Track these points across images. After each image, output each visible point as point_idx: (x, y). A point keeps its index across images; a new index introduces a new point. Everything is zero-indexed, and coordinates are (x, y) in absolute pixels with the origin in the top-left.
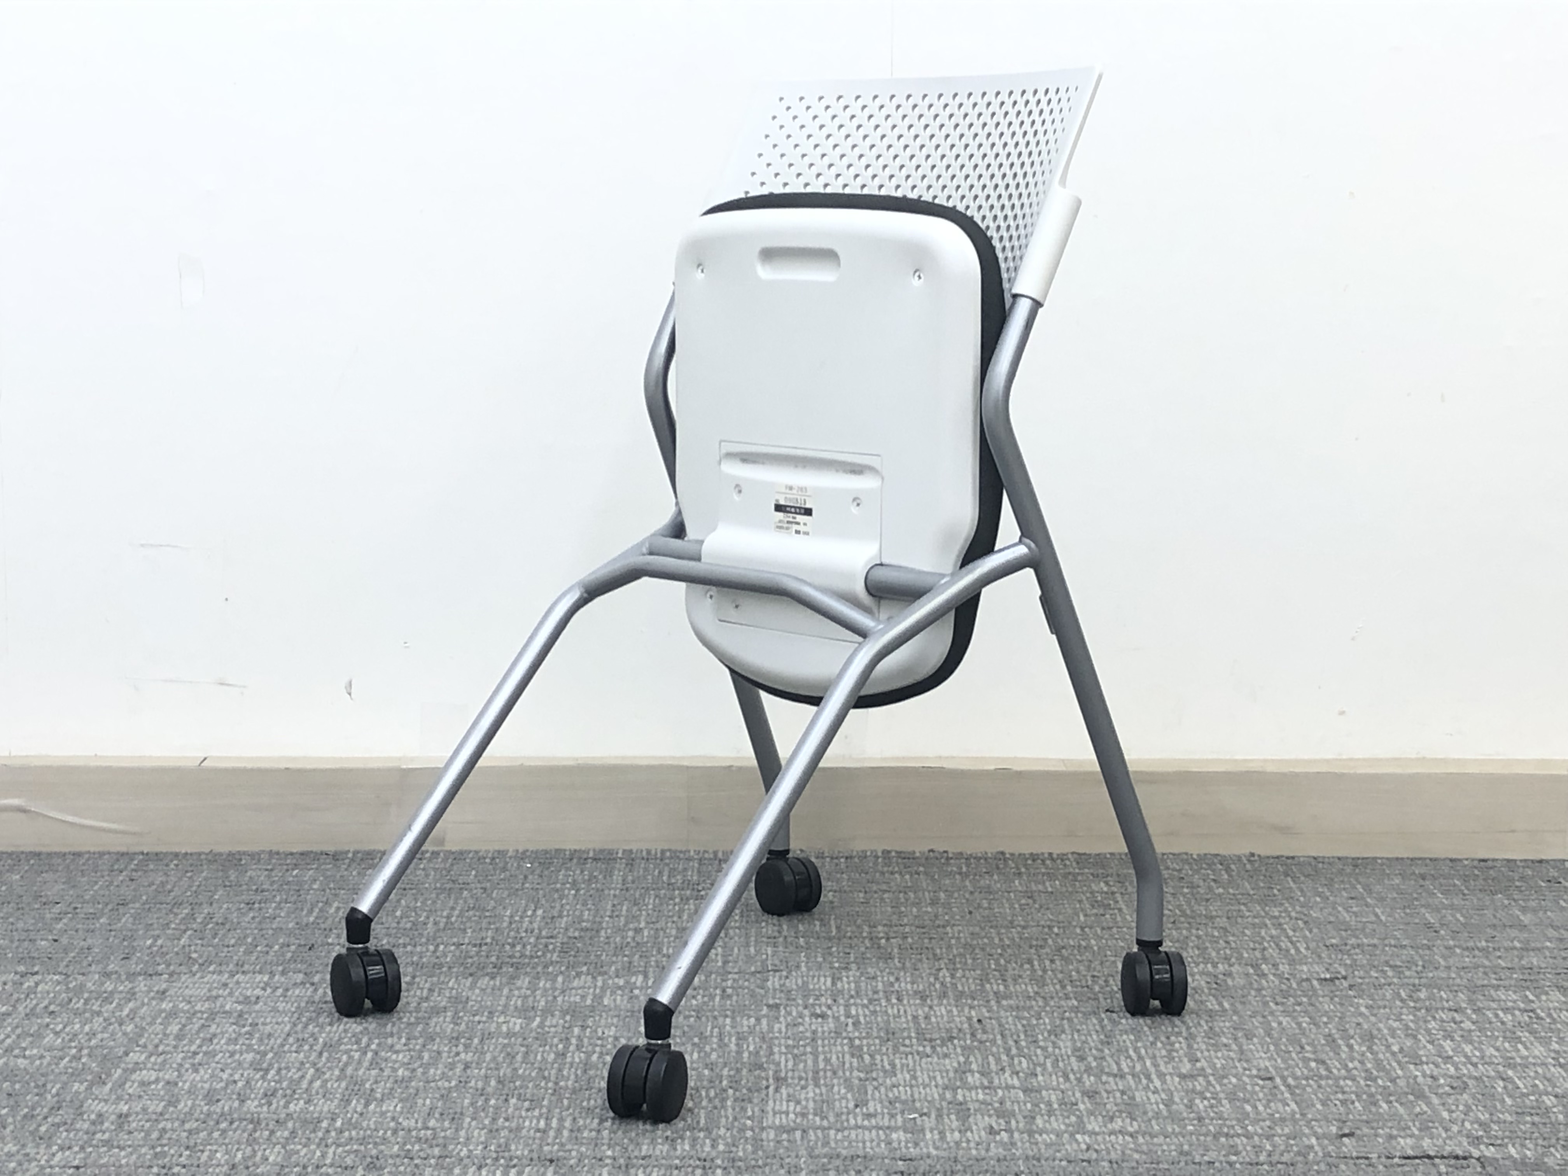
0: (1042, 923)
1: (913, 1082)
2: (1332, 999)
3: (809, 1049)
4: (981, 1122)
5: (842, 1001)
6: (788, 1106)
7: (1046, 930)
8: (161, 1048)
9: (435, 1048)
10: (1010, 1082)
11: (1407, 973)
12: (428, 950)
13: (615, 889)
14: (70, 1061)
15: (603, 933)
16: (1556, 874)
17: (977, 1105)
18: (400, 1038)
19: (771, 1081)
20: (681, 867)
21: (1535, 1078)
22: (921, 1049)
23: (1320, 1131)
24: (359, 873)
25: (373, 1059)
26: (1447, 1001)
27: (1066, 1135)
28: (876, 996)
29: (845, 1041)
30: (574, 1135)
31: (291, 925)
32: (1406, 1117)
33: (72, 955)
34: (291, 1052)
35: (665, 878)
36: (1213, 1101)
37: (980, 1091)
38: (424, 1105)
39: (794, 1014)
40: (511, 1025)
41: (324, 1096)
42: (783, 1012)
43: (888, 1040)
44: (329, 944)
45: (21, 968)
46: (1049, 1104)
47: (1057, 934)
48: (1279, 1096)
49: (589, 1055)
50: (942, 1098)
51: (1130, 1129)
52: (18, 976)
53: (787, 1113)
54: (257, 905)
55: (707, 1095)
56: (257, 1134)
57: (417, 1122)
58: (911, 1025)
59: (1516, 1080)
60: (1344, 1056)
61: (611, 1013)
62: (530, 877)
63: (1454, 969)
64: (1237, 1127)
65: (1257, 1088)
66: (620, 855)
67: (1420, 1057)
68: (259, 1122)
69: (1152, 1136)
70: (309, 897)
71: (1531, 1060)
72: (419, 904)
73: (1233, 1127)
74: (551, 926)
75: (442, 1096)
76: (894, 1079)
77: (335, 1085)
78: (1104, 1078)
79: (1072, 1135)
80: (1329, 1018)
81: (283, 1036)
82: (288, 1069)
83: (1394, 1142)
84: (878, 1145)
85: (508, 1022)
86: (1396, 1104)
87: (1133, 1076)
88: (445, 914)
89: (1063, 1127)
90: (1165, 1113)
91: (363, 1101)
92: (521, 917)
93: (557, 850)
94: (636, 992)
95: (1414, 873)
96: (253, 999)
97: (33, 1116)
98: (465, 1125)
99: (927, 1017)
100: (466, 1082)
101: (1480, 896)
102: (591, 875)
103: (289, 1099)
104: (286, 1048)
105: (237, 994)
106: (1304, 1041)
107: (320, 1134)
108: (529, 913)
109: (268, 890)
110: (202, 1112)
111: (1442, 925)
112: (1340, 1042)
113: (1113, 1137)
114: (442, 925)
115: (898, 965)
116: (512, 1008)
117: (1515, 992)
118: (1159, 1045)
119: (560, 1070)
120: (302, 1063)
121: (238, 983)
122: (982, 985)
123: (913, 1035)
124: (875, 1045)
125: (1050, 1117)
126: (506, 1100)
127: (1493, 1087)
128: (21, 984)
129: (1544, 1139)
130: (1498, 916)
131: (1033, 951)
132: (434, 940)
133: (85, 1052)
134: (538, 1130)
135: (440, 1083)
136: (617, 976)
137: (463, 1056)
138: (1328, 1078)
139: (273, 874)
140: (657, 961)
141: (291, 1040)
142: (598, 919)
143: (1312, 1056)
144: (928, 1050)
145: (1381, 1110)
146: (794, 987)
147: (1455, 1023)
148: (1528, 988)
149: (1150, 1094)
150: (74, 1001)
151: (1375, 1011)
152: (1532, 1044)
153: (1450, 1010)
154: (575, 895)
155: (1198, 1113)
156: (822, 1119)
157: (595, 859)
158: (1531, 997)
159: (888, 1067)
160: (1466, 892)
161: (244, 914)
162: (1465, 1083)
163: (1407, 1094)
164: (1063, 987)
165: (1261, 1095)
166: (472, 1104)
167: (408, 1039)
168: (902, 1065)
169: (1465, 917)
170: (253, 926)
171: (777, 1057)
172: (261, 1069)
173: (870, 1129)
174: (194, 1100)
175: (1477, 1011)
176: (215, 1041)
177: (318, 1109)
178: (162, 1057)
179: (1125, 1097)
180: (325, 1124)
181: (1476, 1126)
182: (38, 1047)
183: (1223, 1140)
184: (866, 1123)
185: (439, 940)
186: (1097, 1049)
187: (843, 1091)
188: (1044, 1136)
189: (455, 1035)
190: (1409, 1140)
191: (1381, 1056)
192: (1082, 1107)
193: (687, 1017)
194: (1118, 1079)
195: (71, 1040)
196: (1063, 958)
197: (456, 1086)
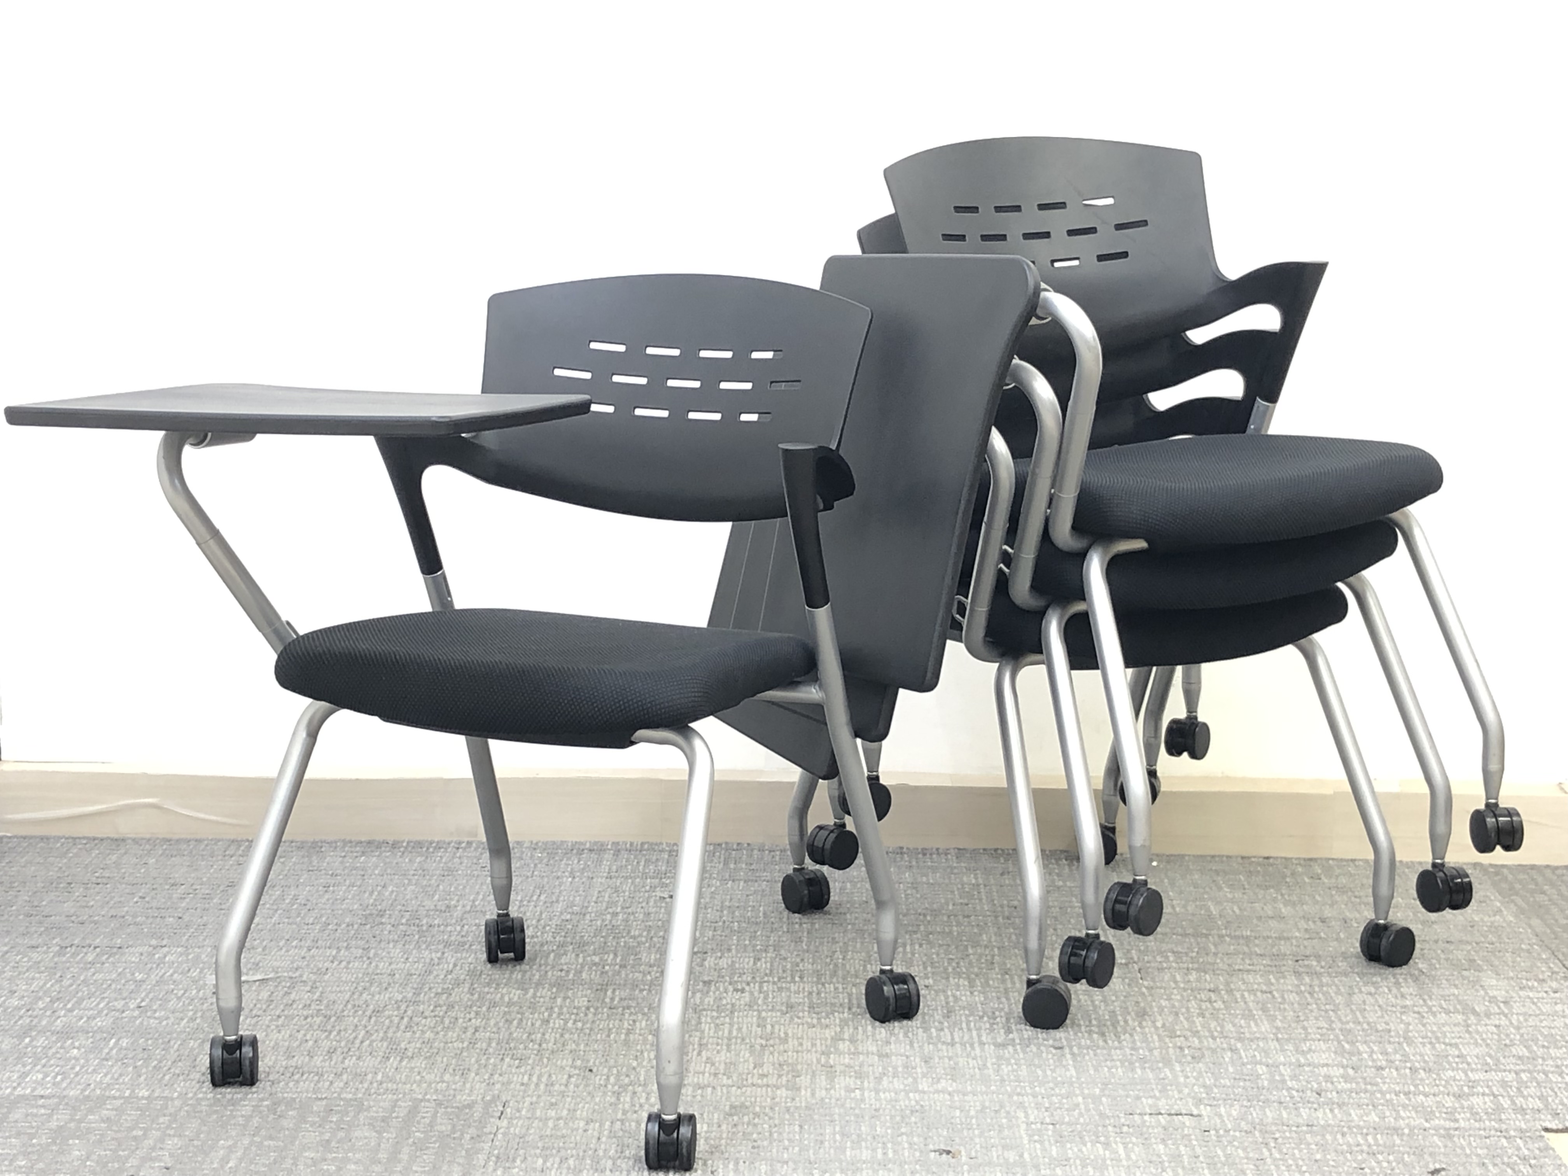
0: (919, 911)
1: (800, 1048)
2: (1123, 980)
3: (727, 1020)
4: (842, 1082)
5: (758, 979)
6: (705, 1067)
7: (921, 917)
8: (254, 1012)
9: (454, 1015)
10: (870, 1049)
11: (1184, 959)
12: (455, 930)
13: (602, 877)
14: (188, 1022)
15: (588, 917)
16: (1319, 871)
17: (842, 1068)
18: (429, 1006)
19: (696, 1046)
20: (654, 858)
21: (1255, 1050)
22: (809, 1020)
23: (1086, 1091)
24: (410, 860)
25: (409, 1023)
26: (1209, 983)
27: (903, 1093)
28: (785, 975)
29: (755, 1013)
30: (548, 1088)
31: (356, 907)
32: (1152, 1081)
33: (192, 930)
34: (348, 1016)
35: (641, 868)
36: (1015, 1067)
37: (847, 1056)
38: (442, 1062)
39: (721, 989)
40: (512, 995)
41: (371, 1054)
42: (713, 988)
43: (787, 1013)
44: (382, 923)
45: (154, 942)
46: (895, 1068)
47: (929, 922)
48: (1064, 1063)
49: (566, 1022)
50: (819, 1061)
51: (950, 1089)
52: (151, 949)
53: (703, 1073)
54: (331, 888)
55: (649, 1056)
56: (320, 1085)
57: (436, 1076)
58: (806, 999)
59: (1242, 1051)
60: (1119, 1029)
61: (586, 986)
62: (539, 866)
63: (1220, 955)
64: (1027, 1088)
65: (1050, 1056)
66: (609, 847)
67: (1174, 1031)
68: (322, 1075)
69: (964, 1095)
70: (370, 881)
71: (1258, 1035)
72: (452, 889)
73: (1025, 1087)
74: (550, 910)
75: (456, 1054)
76: (786, 1046)
77: (379, 1045)
78: (940, 1046)
79: (907, 1093)
80: (1116, 997)
81: (344, 1003)
82: (345, 1030)
83: (1138, 1103)
84: (766, 1101)
85: (510, 993)
86: (1147, 1070)
87: (961, 1044)
88: (472, 898)
89: (902, 1087)
90: (978, 1077)
91: (398, 1058)
92: (529, 902)
93: (562, 842)
94: (607, 968)
95: (1211, 869)
96: (324, 970)
97: (160, 1067)
98: (470, 1080)
99: (819, 993)
100: (475, 1044)
101: (1257, 890)
102: (585, 864)
103: (346, 1055)
104: (345, 1013)
105: (312, 966)
106: (1093, 1016)
107: (366, 1085)
108: (535, 898)
109: (340, 875)
110: (282, 1066)
111: (1220, 916)
112: (1120, 1018)
113: (936, 1095)
114: (468, 908)
115: (805, 947)
116: (513, 981)
117: (1262, 976)
118: (986, 1019)
119: (544, 1034)
120: (356, 1026)
121: (313, 956)
122: (865, 966)
123: (806, 1009)
124: (776, 1017)
125: (894, 1077)
126: (502, 1059)
127: (1223, 1058)
128: (154, 954)
129: (1249, 1101)
130: (1265, 908)
131: (907, 937)
132: (462, 920)
133: (199, 1014)
134: (522, 1084)
135: (455, 1044)
136: (594, 954)
137: (473, 1021)
138: (1105, 1048)
139: (346, 860)
140: (625, 942)
141: (349, 1006)
142: (586, 904)
143: (1096, 1030)
144: (815, 1021)
145: (1136, 1076)
146: (725, 966)
147: (1210, 1001)
148: (1273, 972)
149: (970, 1060)
150: (192, 971)
151: (1153, 991)
152: (1262, 1021)
153: (1210, 990)
154: (571, 883)
155: (1002, 1076)
156: (728, 1078)
157: (591, 850)
158: (1273, 981)
159: (782, 1035)
160: (1247, 887)
161: (321, 896)
162: (1203, 1056)
163: (1158, 1062)
164: (925, 968)
165: (1051, 1061)
166: (477, 1062)
167: (436, 1007)
168: (793, 1034)
169: (1240, 910)
170: (328, 906)
171: (703, 1025)
172: (326, 1031)
173: (761, 1086)
174: (277, 1056)
175: (1230, 992)
176: (295, 1006)
177: (366, 1064)
178: (255, 1019)
179: (952, 1063)
180: (370, 1077)
181: (1202, 1090)
182: (165, 1010)
183: (1015, 1098)
184: (760, 1081)
185: (464, 921)
186: (940, 1023)
187: (747, 1055)
188: (887, 1094)
189: (469, 1003)
190: (1150, 1101)
191: (1147, 1030)
192: (919, 1070)
193: (641, 991)
194: (949, 1047)
195: (189, 1004)
196: (929, 943)
197: (468, 1046)
